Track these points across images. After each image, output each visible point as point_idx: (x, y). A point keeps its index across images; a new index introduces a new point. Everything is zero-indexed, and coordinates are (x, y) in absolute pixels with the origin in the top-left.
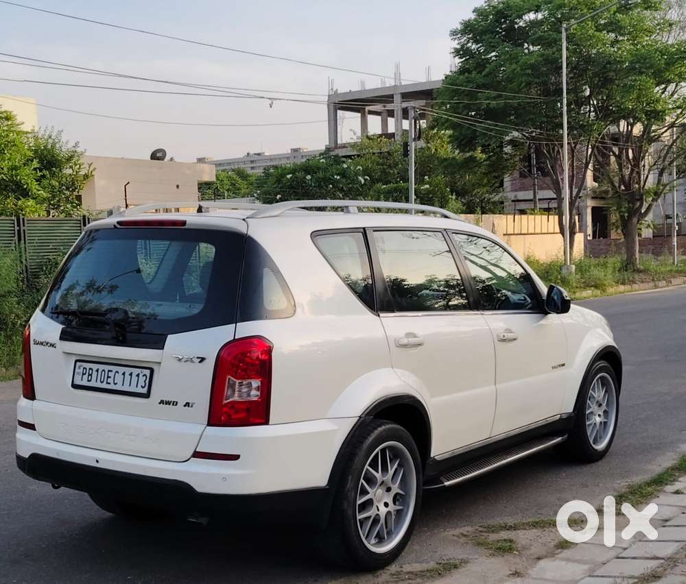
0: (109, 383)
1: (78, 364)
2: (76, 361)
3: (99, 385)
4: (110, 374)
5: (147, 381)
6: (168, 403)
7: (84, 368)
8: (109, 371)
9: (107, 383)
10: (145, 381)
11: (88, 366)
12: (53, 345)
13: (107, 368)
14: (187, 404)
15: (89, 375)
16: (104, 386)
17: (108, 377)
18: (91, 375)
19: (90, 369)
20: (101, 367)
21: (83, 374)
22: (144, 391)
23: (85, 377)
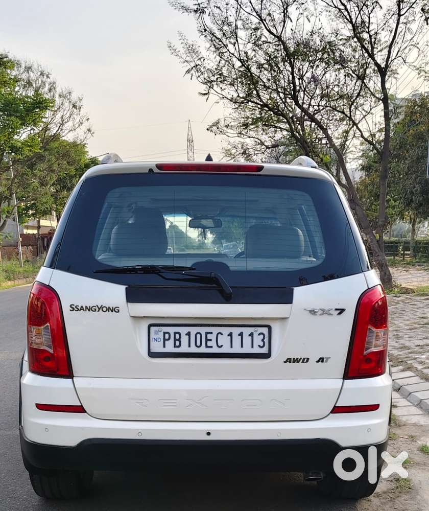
0: (211, 347)
1: (153, 329)
2: (150, 326)
3: (194, 349)
4: (209, 337)
5: (266, 340)
6: (297, 360)
7: (165, 333)
8: (207, 333)
9: (207, 346)
10: (263, 340)
11: (172, 330)
12: (114, 310)
13: (203, 330)
14: (321, 360)
15: (175, 340)
16: (203, 350)
17: (207, 340)
18: (179, 340)
19: (175, 333)
20: (194, 330)
21: (165, 340)
22: (265, 350)
23: (171, 342)
